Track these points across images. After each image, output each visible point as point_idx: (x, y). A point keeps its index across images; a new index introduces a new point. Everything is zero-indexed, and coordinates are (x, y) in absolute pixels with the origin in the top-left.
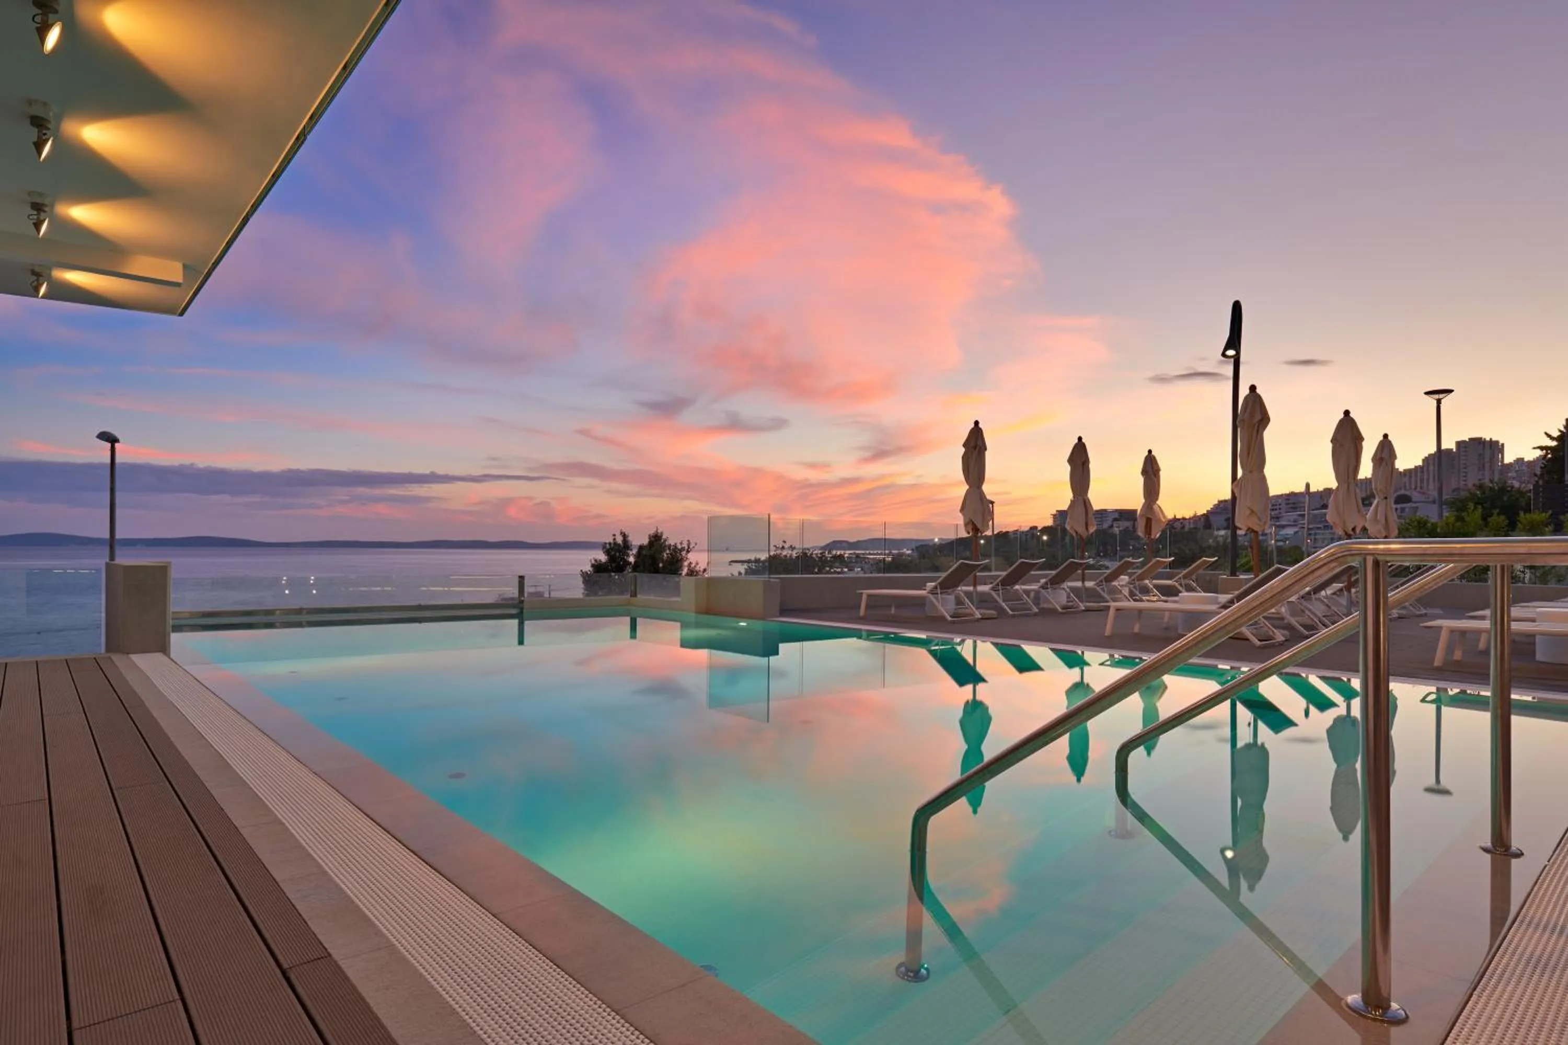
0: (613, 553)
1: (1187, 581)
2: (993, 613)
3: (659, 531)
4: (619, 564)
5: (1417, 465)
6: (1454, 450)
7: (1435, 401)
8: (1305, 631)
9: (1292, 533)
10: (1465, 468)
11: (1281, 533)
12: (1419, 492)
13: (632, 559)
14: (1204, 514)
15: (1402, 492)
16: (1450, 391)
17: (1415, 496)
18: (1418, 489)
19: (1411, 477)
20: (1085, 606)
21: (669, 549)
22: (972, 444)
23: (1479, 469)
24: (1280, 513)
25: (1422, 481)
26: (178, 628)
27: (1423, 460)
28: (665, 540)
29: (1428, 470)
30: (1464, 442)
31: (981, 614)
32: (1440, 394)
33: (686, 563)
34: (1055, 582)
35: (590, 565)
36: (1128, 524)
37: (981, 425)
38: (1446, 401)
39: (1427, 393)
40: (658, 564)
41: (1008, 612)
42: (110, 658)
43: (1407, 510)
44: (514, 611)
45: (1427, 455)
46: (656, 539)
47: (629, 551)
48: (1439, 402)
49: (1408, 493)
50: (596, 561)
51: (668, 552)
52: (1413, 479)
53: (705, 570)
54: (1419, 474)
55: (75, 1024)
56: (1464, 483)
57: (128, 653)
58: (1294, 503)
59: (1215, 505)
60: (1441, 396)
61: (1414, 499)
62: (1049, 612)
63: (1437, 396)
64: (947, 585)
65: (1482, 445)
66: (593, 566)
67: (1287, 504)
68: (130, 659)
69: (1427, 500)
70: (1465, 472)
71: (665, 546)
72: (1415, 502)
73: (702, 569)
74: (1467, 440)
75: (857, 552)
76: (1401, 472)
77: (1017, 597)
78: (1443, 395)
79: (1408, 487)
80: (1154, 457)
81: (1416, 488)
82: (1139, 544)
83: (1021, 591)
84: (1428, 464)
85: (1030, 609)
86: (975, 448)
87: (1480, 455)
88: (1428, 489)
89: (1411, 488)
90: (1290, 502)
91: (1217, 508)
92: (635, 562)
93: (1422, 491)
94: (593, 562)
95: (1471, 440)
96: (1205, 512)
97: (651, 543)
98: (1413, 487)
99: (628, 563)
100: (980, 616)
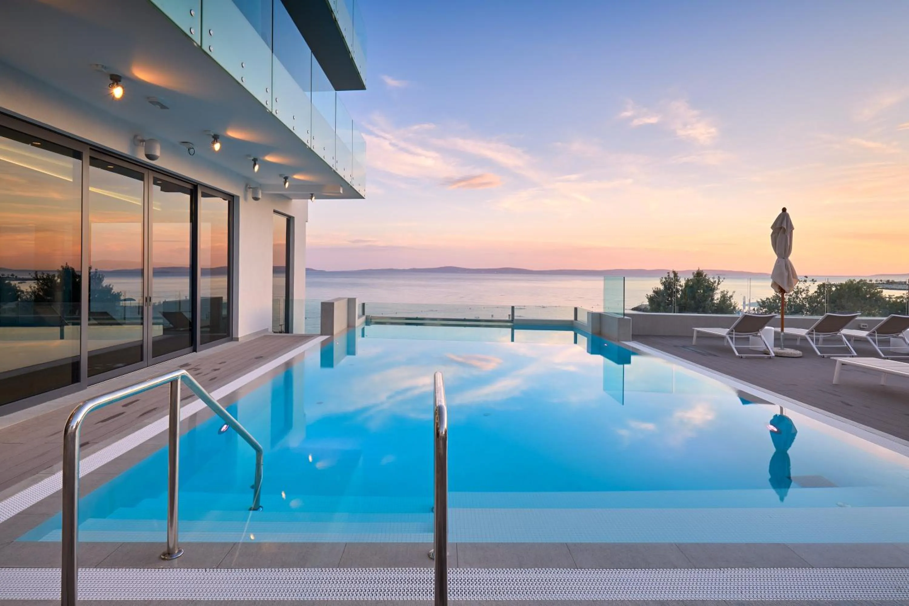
0: (667, 284)
3: (701, 270)
4: (671, 291)
13: (681, 288)
28: (705, 276)
33: (717, 292)
46: (699, 274)
47: (679, 283)
50: (656, 289)
51: (705, 284)
66: (654, 292)
71: (705, 279)
92: (684, 290)
97: (695, 278)
99: (678, 291)
100: (773, 355)
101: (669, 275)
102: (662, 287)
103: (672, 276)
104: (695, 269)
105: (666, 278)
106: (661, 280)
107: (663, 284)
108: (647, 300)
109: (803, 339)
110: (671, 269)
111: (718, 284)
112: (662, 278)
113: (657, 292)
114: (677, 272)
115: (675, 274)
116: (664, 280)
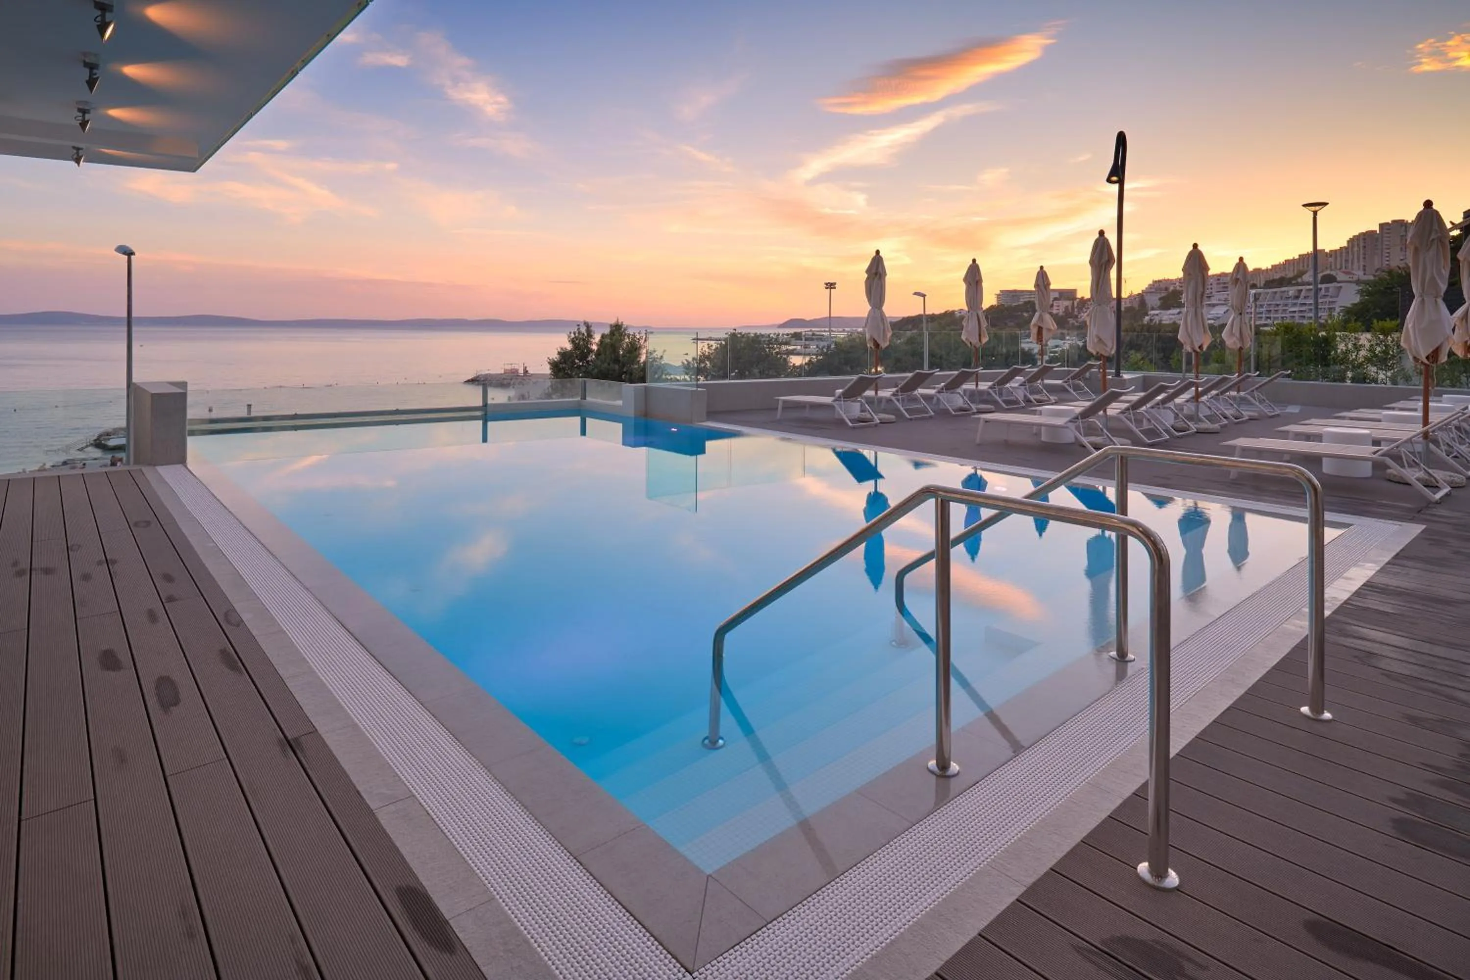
0: (577, 342)
1: (1077, 382)
2: (892, 417)
3: (620, 321)
4: (583, 351)
5: (1342, 246)
6: (1378, 232)
7: (1312, 213)
8: (1145, 439)
9: (1223, 312)
10: (1388, 249)
11: (1212, 312)
12: (1344, 272)
13: (595, 347)
14: (1139, 294)
15: (1328, 272)
16: (1325, 204)
17: (1341, 277)
18: (1344, 269)
19: (1336, 258)
20: (977, 408)
21: (629, 337)
22: (874, 271)
23: (1401, 249)
24: (1211, 293)
25: (1347, 261)
26: (192, 433)
27: (1348, 242)
28: (625, 330)
29: (1352, 250)
30: (1387, 224)
31: (880, 419)
32: (1316, 206)
33: (644, 351)
34: (952, 386)
35: (557, 352)
36: (1067, 303)
37: (881, 254)
38: (1322, 213)
39: (1305, 205)
40: (619, 352)
41: (905, 416)
42: (141, 470)
43: (1331, 290)
44: (478, 413)
45: (1351, 237)
46: (617, 329)
47: (592, 340)
48: (1315, 213)
49: (1333, 273)
50: (562, 349)
51: (627, 340)
52: (1339, 259)
53: (662, 357)
54: (1344, 254)
55: (167, 773)
56: (1387, 263)
57: (155, 465)
58: (1225, 283)
59: (1150, 285)
60: (1317, 208)
61: (1338, 279)
62: (943, 414)
63: (1313, 208)
64: (852, 393)
65: (1404, 228)
66: (559, 353)
67: (1218, 284)
68: (157, 472)
69: (1351, 279)
70: (1388, 253)
71: (625, 334)
72: (1339, 282)
73: (659, 356)
74: (1390, 222)
75: (813, 329)
76: (1326, 253)
77: (915, 400)
78: (1321, 207)
79: (1333, 267)
80: (1045, 273)
81: (1340, 269)
82: (1077, 322)
83: (919, 396)
84: (1353, 247)
85: (927, 412)
86: (876, 274)
87: (1402, 236)
88: (1353, 269)
89: (1336, 268)
90: (1221, 281)
91: (1151, 288)
92: (598, 350)
93: (1347, 270)
94: (559, 350)
95: (1394, 222)
96: (1140, 292)
97: (612, 333)
98: (1338, 267)
99: (591, 351)
100: (878, 422)
101: (579, 329)
102: (569, 346)
103: (583, 330)
104: (613, 321)
105: (574, 333)
106: (569, 337)
107: (573, 341)
108: (548, 366)
109: (889, 401)
110: (581, 319)
111: (645, 340)
112: (570, 333)
113: (564, 354)
114: (592, 323)
115: (588, 326)
116: (573, 336)
